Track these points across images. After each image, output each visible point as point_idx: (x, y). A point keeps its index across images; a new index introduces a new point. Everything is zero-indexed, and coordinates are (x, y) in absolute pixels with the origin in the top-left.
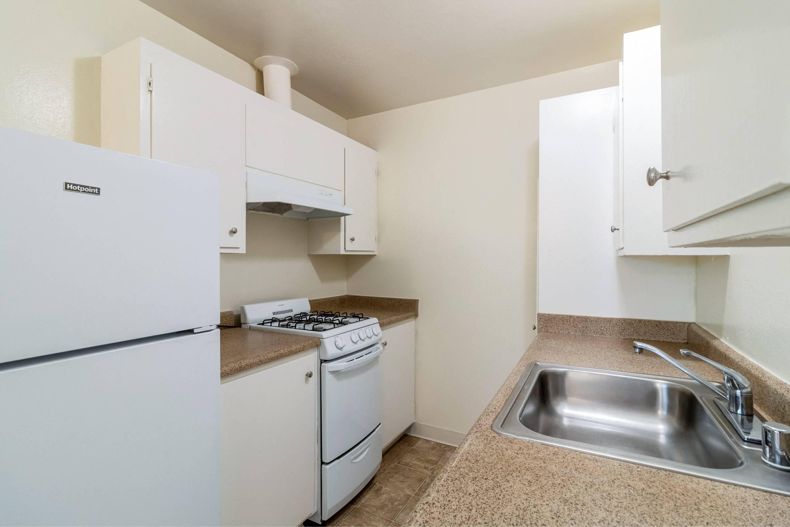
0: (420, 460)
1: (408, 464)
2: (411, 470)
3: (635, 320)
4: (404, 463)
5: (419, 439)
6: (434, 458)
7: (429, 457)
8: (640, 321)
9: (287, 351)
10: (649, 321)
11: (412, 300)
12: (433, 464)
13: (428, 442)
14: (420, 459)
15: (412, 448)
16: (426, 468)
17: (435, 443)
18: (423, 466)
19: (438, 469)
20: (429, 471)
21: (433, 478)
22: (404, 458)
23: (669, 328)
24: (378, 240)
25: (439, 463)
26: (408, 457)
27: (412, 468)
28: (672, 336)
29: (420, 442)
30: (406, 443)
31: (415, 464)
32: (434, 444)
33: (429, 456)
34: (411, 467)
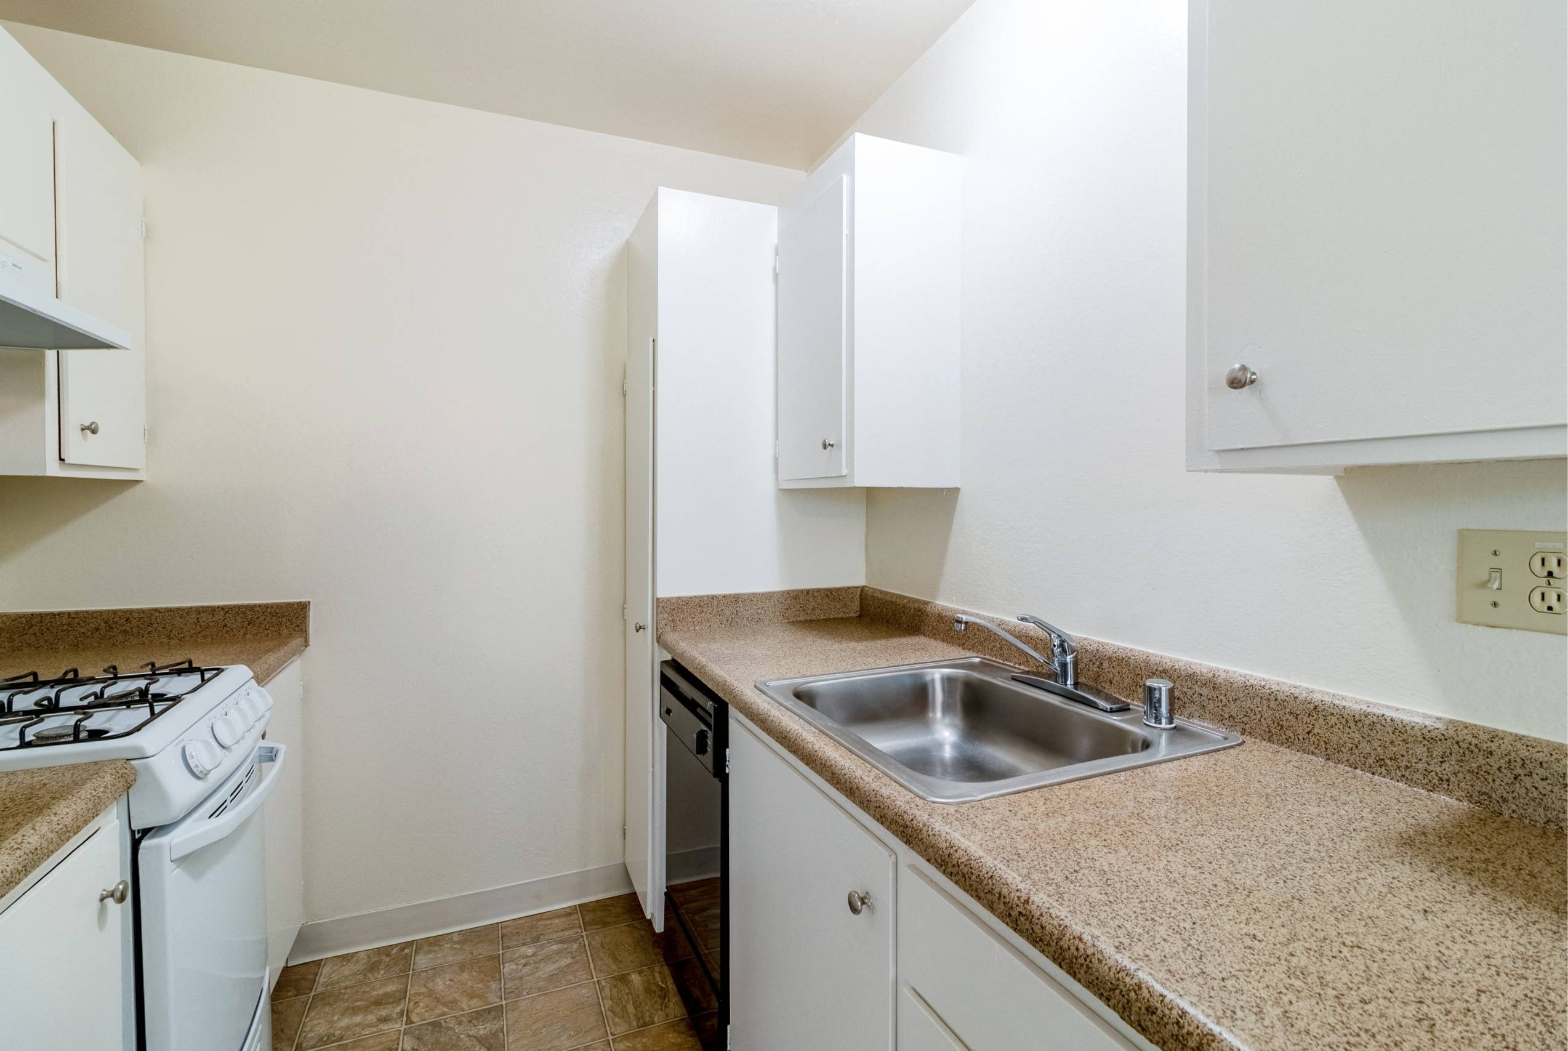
0: (355, 1011)
1: (328, 1038)
2: (347, 1044)
3: (802, 591)
4: (316, 1040)
5: (320, 965)
6: (391, 988)
7: (375, 993)
8: (808, 591)
9: (51, 835)
10: (818, 590)
11: (290, 605)
12: (398, 1001)
13: (348, 961)
14: (353, 1008)
15: (313, 993)
16: (385, 1020)
17: (371, 951)
18: (375, 1020)
19: (416, 1005)
20: (396, 1023)
21: (417, 1032)
22: (307, 1029)
23: (841, 597)
24: (151, 435)
25: (411, 991)
26: (315, 1022)
27: (345, 1040)
28: (844, 609)
29: (326, 970)
30: (288, 991)
31: (348, 1027)
32: (369, 957)
33: (373, 989)
34: (341, 1039)
